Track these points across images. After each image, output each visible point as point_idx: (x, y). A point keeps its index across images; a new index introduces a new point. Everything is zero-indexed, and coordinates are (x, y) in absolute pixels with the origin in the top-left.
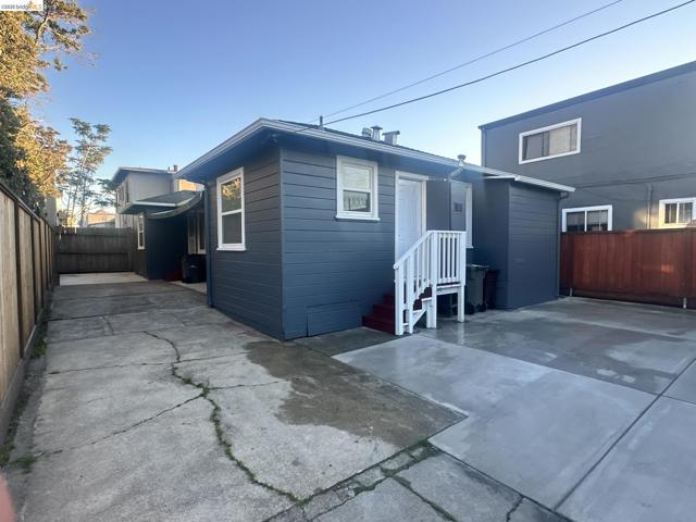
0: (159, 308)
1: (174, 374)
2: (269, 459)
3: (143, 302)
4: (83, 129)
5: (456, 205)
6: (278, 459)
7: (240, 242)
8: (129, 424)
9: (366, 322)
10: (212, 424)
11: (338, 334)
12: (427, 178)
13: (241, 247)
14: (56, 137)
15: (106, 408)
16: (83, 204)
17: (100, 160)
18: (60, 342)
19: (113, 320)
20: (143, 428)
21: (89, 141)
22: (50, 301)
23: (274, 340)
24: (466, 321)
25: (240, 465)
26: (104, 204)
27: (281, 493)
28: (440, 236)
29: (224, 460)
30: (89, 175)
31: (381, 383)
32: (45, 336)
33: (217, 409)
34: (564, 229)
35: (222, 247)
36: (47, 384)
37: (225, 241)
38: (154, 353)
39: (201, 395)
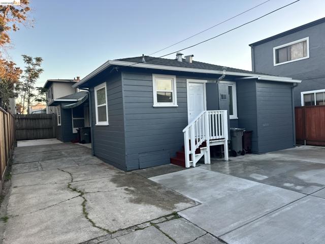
0: (66, 157)
1: (69, 187)
2: (103, 219)
3: (59, 154)
4: (29, 60)
5: (222, 96)
6: (107, 219)
7: (106, 121)
8: (46, 207)
9: (172, 161)
10: (82, 206)
11: (155, 168)
12: (206, 81)
13: (106, 123)
14: (14, 66)
15: (37, 201)
16: (29, 102)
17: (37, 76)
18: (17, 174)
19: (43, 164)
20: (52, 208)
21: (31, 67)
22: (12, 155)
23: (121, 171)
24: (229, 160)
25: (90, 221)
26: (40, 100)
27: (104, 230)
28: (211, 114)
29: (85, 219)
30: (32, 85)
31: (167, 190)
32: (11, 171)
33: (86, 201)
34: (303, 105)
35: (98, 123)
36: (12, 192)
37: (99, 121)
38: (61, 178)
39: (80, 196)
